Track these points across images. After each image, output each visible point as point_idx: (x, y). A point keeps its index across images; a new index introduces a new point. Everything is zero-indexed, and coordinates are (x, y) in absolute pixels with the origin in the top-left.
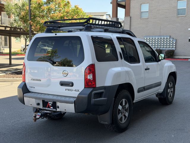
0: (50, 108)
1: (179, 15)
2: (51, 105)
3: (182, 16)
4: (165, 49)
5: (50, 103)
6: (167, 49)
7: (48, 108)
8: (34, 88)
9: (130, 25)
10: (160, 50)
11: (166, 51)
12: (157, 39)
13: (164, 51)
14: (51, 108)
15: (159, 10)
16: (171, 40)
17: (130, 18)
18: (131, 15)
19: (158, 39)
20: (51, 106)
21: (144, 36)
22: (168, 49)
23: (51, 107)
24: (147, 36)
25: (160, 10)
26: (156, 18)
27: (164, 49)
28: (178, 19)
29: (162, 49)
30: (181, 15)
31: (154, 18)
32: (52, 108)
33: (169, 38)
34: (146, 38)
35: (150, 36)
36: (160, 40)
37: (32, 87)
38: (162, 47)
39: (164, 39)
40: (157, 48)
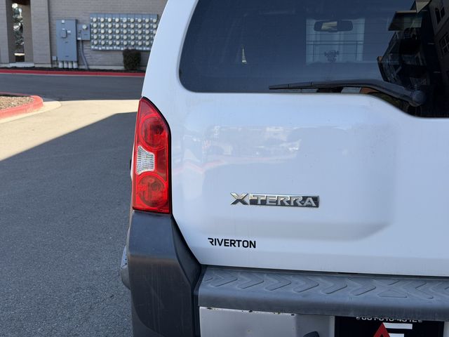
4: (148, 49)
8: (252, 244)
12: (125, 22)
13: (144, 53)
19: (128, 21)
21: (91, 14)
27: (144, 49)
33: (154, 21)
34: (95, 20)
35: (105, 14)
36: (132, 26)
37: (232, 243)
38: (140, 43)
39: (143, 22)
40: (126, 46)
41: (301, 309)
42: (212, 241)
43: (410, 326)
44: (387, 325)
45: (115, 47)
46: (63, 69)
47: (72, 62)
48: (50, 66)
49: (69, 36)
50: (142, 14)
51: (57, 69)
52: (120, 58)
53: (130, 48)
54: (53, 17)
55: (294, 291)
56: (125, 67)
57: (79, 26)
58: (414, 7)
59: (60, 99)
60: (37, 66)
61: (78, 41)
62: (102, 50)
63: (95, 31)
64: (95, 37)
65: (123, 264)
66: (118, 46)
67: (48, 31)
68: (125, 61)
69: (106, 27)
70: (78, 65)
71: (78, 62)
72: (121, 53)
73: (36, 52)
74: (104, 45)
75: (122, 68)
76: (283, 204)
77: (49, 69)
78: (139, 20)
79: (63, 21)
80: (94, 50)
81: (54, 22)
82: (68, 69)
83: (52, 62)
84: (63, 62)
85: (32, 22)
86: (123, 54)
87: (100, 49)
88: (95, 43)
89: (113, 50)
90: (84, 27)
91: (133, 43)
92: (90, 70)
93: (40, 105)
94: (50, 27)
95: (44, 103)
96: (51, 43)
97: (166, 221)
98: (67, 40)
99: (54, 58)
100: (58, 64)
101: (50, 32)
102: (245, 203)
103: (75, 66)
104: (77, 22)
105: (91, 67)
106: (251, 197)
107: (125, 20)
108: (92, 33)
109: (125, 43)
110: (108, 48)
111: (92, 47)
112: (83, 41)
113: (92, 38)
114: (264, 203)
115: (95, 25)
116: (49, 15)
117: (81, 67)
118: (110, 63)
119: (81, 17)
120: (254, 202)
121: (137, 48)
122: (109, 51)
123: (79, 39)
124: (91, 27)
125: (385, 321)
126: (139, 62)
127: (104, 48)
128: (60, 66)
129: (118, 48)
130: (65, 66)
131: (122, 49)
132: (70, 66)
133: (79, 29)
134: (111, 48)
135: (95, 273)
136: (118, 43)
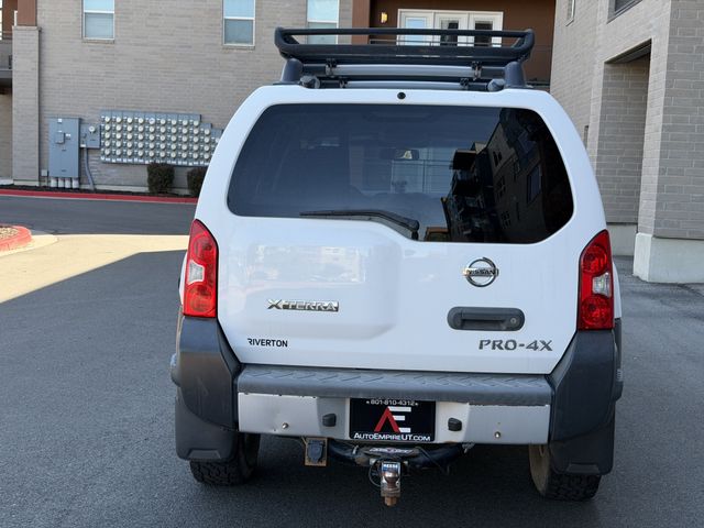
0: (392, 432)
1: (230, 42)
2: (402, 418)
3: (241, 48)
4: (185, 163)
5: (399, 412)
6: (190, 164)
7: (382, 432)
8: (284, 344)
9: (40, 62)
10: (166, 164)
11: (189, 169)
12: (151, 123)
13: (179, 169)
14: (400, 433)
15: (156, 14)
16: (207, 132)
17: (40, 31)
18: (40, 21)
19: (157, 123)
20: (401, 424)
21: (102, 111)
22: (196, 163)
23: (402, 430)
24: (112, 112)
25: (160, 15)
26: (146, 45)
27: (180, 163)
28: (228, 56)
29: (174, 162)
30: (237, 42)
31: (137, 45)
32: (408, 430)
33: (196, 123)
34: (107, 119)
35: (123, 111)
36: (163, 130)
37: (268, 343)
38: (173, 155)
39: (179, 124)
40: (152, 158)
41: (322, 393)
42: (251, 341)
43: (409, 409)
44: (391, 409)
45: (136, 160)
46: (57, 189)
47: (71, 180)
48: (37, 184)
49: (68, 142)
50: (178, 114)
51: (48, 189)
52: (144, 175)
53: (158, 162)
54: (46, 113)
55: (317, 380)
56: (150, 188)
57: (83, 127)
58: (473, 148)
59: (56, 232)
60: (16, 183)
61: (81, 149)
62: (117, 163)
63: (107, 136)
64: (107, 144)
65: (173, 361)
66: (141, 157)
67: (37, 133)
68: (150, 180)
69: (123, 130)
70: (80, 184)
71: (79, 179)
72: (146, 169)
73: (17, 164)
74: (119, 156)
75: (145, 189)
76: (309, 309)
77: (35, 188)
78: (174, 122)
79: (60, 120)
80: (105, 163)
81: (46, 121)
82: (64, 189)
83: (40, 179)
84: (57, 179)
85: (14, 119)
86: (148, 170)
87: (114, 161)
88: (107, 152)
89: (133, 164)
90: (92, 129)
91: (162, 154)
92: (96, 191)
93: (28, 239)
94: (40, 128)
95: (34, 237)
96: (39, 150)
97: (211, 325)
98: (64, 147)
99: (44, 173)
100: (49, 182)
101: (40, 135)
102: (279, 308)
103: (75, 184)
104: (81, 121)
105: (99, 187)
106: (284, 302)
107: (152, 121)
108: (102, 138)
109: (151, 154)
110: (125, 161)
111: (103, 158)
112: (88, 149)
113: (101, 146)
114: (294, 307)
115: (107, 127)
116: (40, 110)
117: (83, 187)
118: (128, 182)
119: (87, 116)
120: (286, 307)
121: (169, 162)
122: (127, 164)
123: (83, 146)
124: (102, 129)
125: (389, 405)
126: (171, 182)
127: (119, 160)
128: (53, 184)
129: (141, 161)
130: (61, 184)
131: (147, 162)
132: (67, 185)
133: (83, 132)
134: (130, 160)
135: (125, 420)
136: (140, 153)
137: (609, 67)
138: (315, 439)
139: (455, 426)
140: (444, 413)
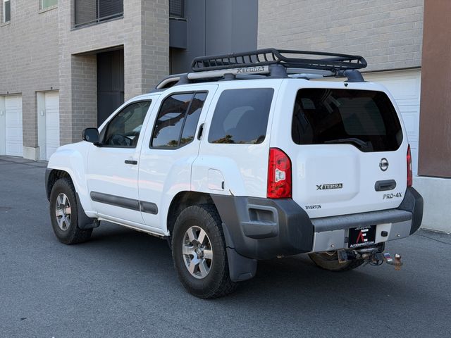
0: (362, 242)
2: (365, 235)
5: (364, 231)
8: (320, 207)
14: (364, 242)
23: (365, 240)
32: (367, 240)
37: (314, 207)
42: (307, 207)
43: (367, 230)
44: (362, 231)
76: (332, 188)
102: (321, 189)
125: (361, 229)
137: (74, 57)
138: (342, 251)
139: (384, 234)
140: (379, 229)
